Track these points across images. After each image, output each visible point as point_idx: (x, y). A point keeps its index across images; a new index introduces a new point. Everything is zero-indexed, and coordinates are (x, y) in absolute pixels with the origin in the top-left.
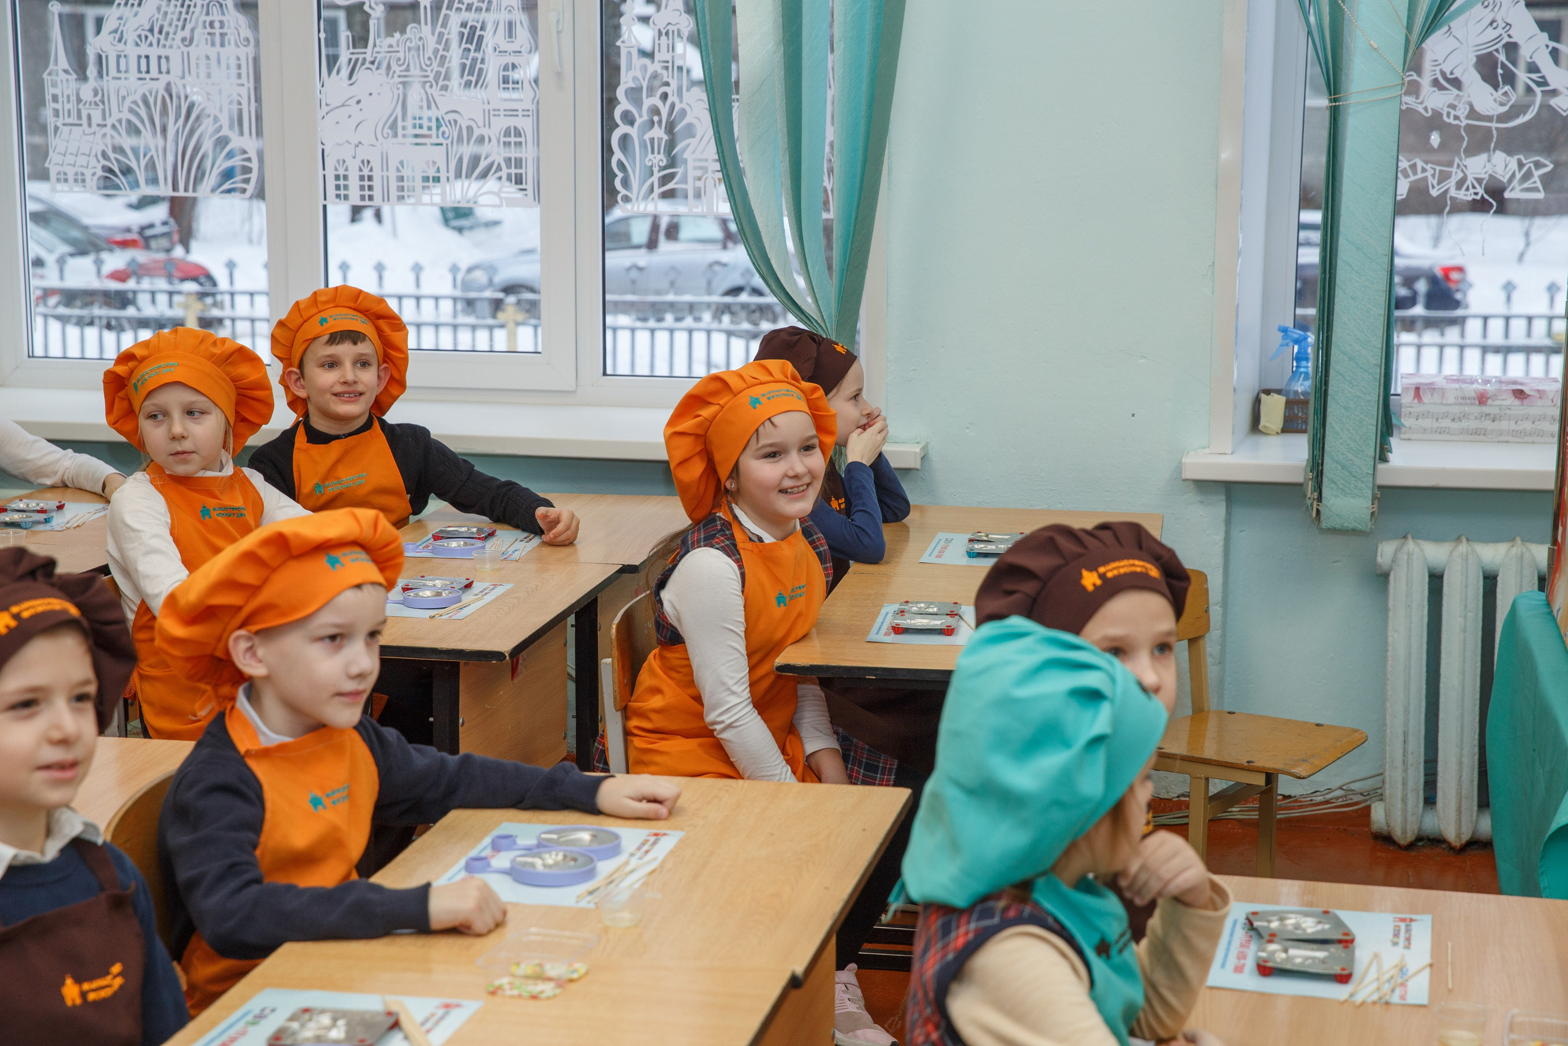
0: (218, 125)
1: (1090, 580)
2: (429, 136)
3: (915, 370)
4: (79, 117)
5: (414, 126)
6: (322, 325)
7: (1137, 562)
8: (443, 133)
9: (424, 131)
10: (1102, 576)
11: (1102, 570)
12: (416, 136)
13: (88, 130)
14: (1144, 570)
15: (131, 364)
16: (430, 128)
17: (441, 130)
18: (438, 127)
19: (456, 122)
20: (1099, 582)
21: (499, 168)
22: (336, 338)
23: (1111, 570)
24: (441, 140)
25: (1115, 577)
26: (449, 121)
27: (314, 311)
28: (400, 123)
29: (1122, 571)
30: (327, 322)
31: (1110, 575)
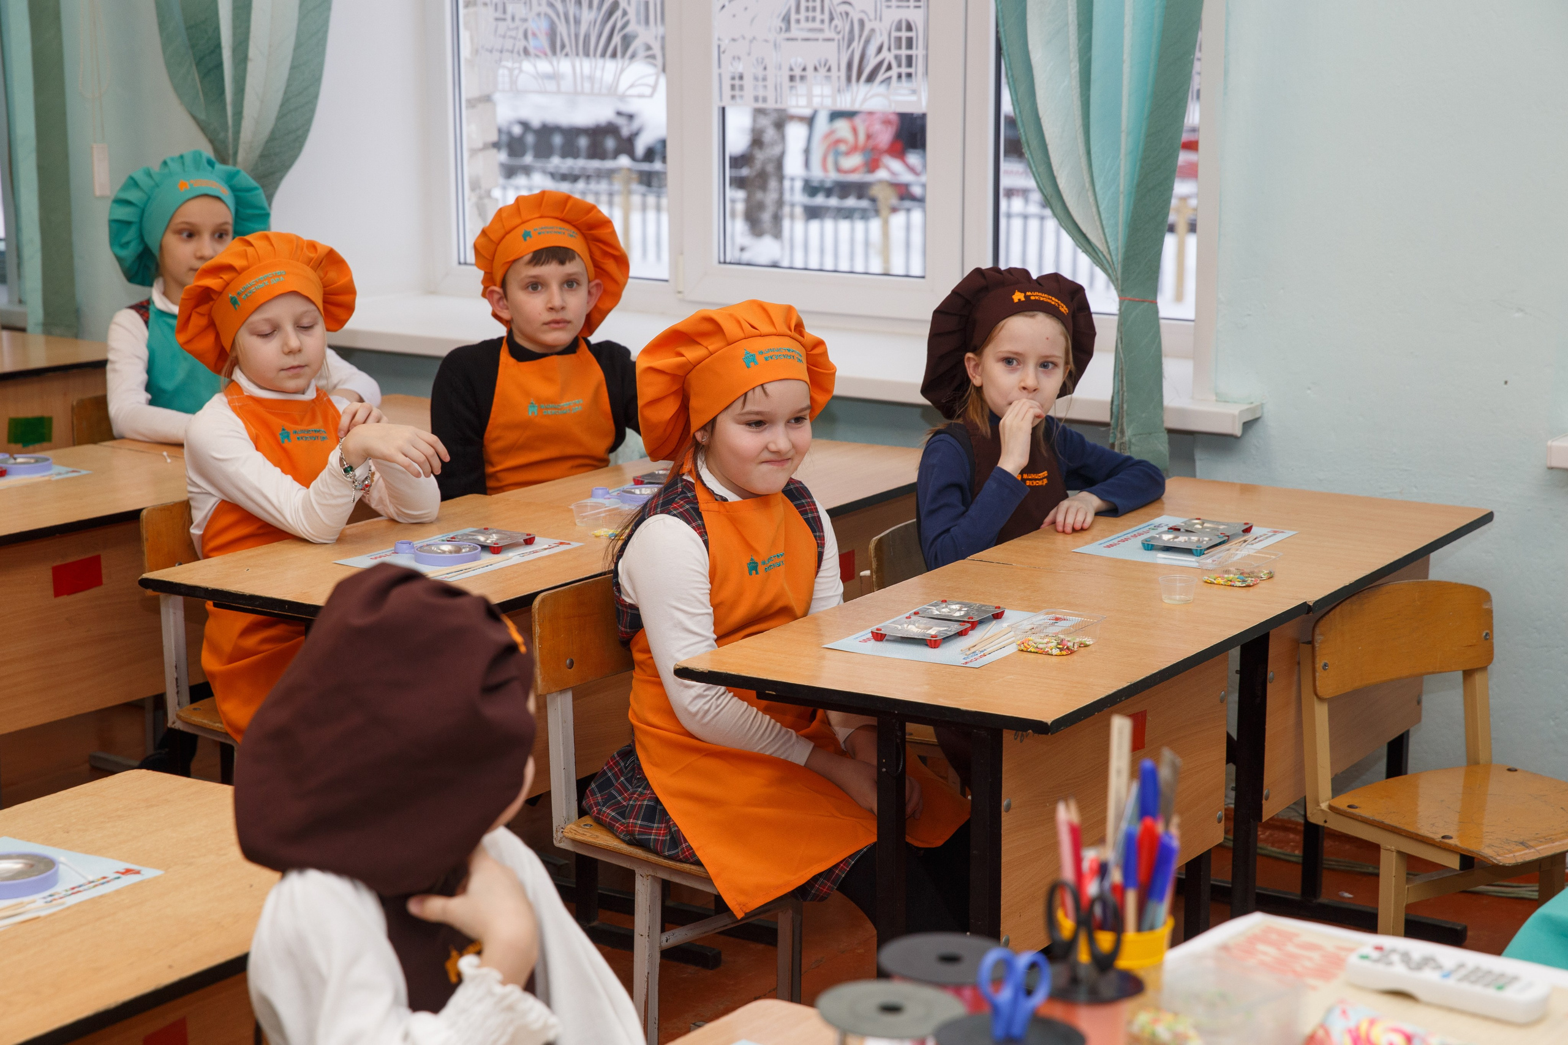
0: (625, 19)
2: (821, 30)
3: (1249, 315)
4: (505, 12)
5: (807, 19)
6: (525, 240)
8: (836, 27)
9: (817, 25)
12: (811, 30)
13: (512, 25)
15: (226, 276)
16: (822, 21)
17: (835, 22)
18: (832, 19)
19: (847, 14)
21: (889, 68)
22: (540, 257)
24: (832, 35)
26: (841, 14)
27: (518, 221)
28: (793, 17)
30: (530, 237)
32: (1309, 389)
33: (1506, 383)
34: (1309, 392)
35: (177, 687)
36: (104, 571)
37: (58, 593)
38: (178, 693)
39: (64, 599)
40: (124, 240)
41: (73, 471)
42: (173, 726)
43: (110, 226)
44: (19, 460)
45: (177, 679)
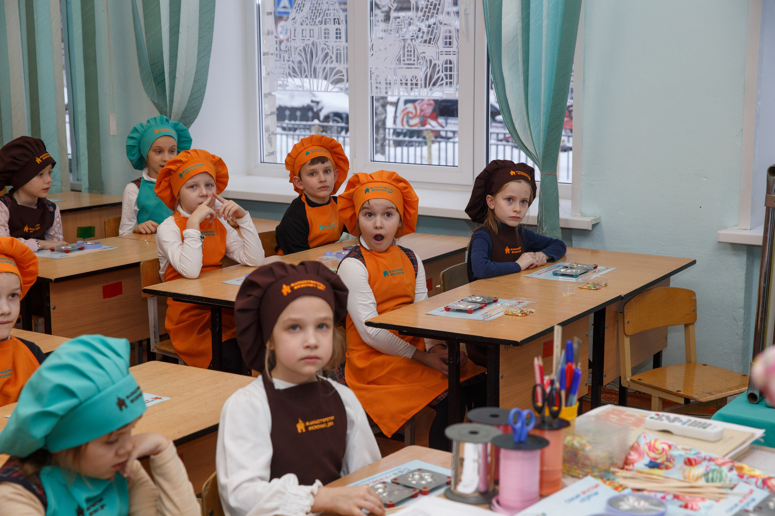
0: (331, 60)
1: (286, 290)
2: (414, 64)
3: (595, 181)
4: (280, 57)
5: (408, 60)
6: (307, 155)
7: (312, 282)
8: (420, 63)
9: (412, 62)
10: (292, 288)
11: (292, 285)
12: (409, 64)
13: (283, 63)
14: (315, 286)
16: (414, 60)
17: (419, 61)
18: (418, 60)
19: (424, 57)
20: (290, 291)
21: (442, 79)
22: (314, 161)
23: (297, 285)
24: (419, 66)
25: (298, 289)
26: (422, 57)
27: (303, 148)
28: (402, 59)
29: (302, 286)
30: (309, 154)
31: (296, 288)
32: (619, 210)
33: (700, 207)
34: (619, 212)
35: (155, 335)
36: (123, 288)
37: (104, 297)
38: (155, 337)
39: (107, 299)
40: (133, 153)
41: (111, 247)
42: (153, 351)
43: (127, 148)
44: (88, 243)
45: (154, 332)
